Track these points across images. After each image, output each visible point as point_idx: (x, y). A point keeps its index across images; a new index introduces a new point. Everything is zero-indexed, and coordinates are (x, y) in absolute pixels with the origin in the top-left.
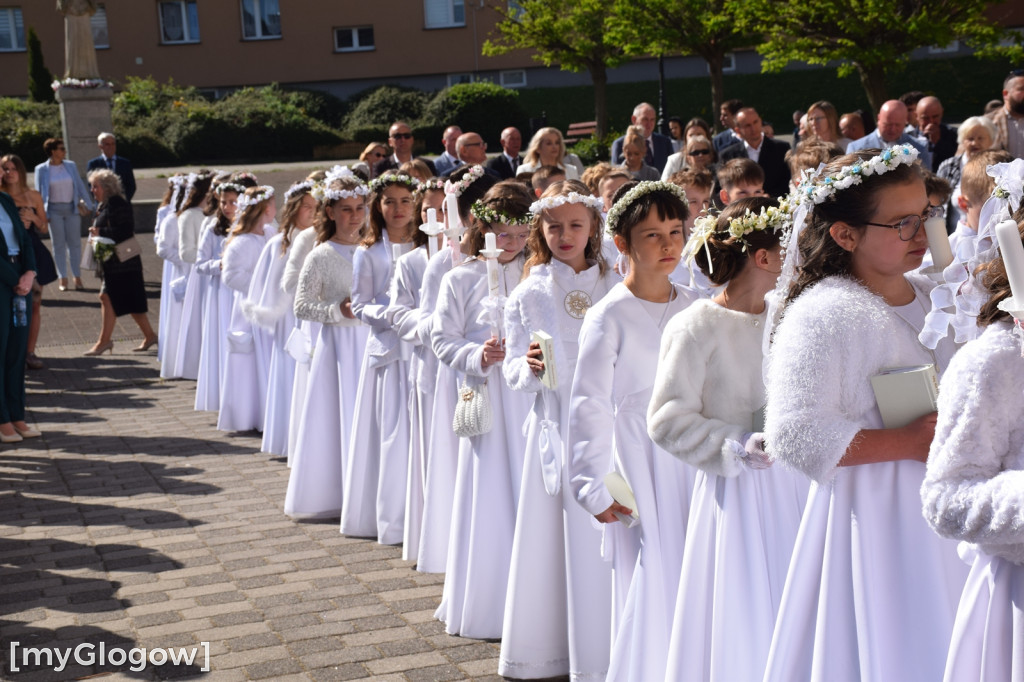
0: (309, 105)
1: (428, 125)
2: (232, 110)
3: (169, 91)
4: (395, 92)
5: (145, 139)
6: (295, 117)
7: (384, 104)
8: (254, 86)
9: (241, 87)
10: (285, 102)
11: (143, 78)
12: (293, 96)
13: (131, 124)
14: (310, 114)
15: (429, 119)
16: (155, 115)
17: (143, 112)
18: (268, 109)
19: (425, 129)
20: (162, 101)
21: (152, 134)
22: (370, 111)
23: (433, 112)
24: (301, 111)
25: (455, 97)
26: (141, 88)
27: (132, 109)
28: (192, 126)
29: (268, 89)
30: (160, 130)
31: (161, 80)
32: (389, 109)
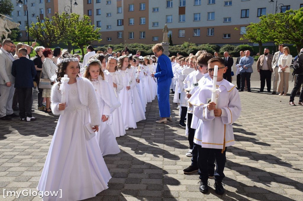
0: (214, 47)
1: (234, 52)
2: (199, 48)
3: (190, 44)
4: (230, 45)
5: (184, 52)
6: (210, 49)
7: (227, 48)
8: (205, 44)
9: (202, 44)
10: (209, 47)
11: (187, 42)
12: (211, 46)
13: (183, 50)
14: (213, 49)
15: (235, 51)
16: (187, 48)
17: (185, 48)
18: (206, 48)
19: (234, 53)
20: (189, 46)
21: (185, 51)
22: (224, 49)
23: (236, 50)
24: (212, 48)
25: (240, 47)
26: (186, 44)
27: (184, 47)
28: (192, 50)
29: (207, 44)
30: (187, 51)
31: (189, 42)
32: (228, 49)
